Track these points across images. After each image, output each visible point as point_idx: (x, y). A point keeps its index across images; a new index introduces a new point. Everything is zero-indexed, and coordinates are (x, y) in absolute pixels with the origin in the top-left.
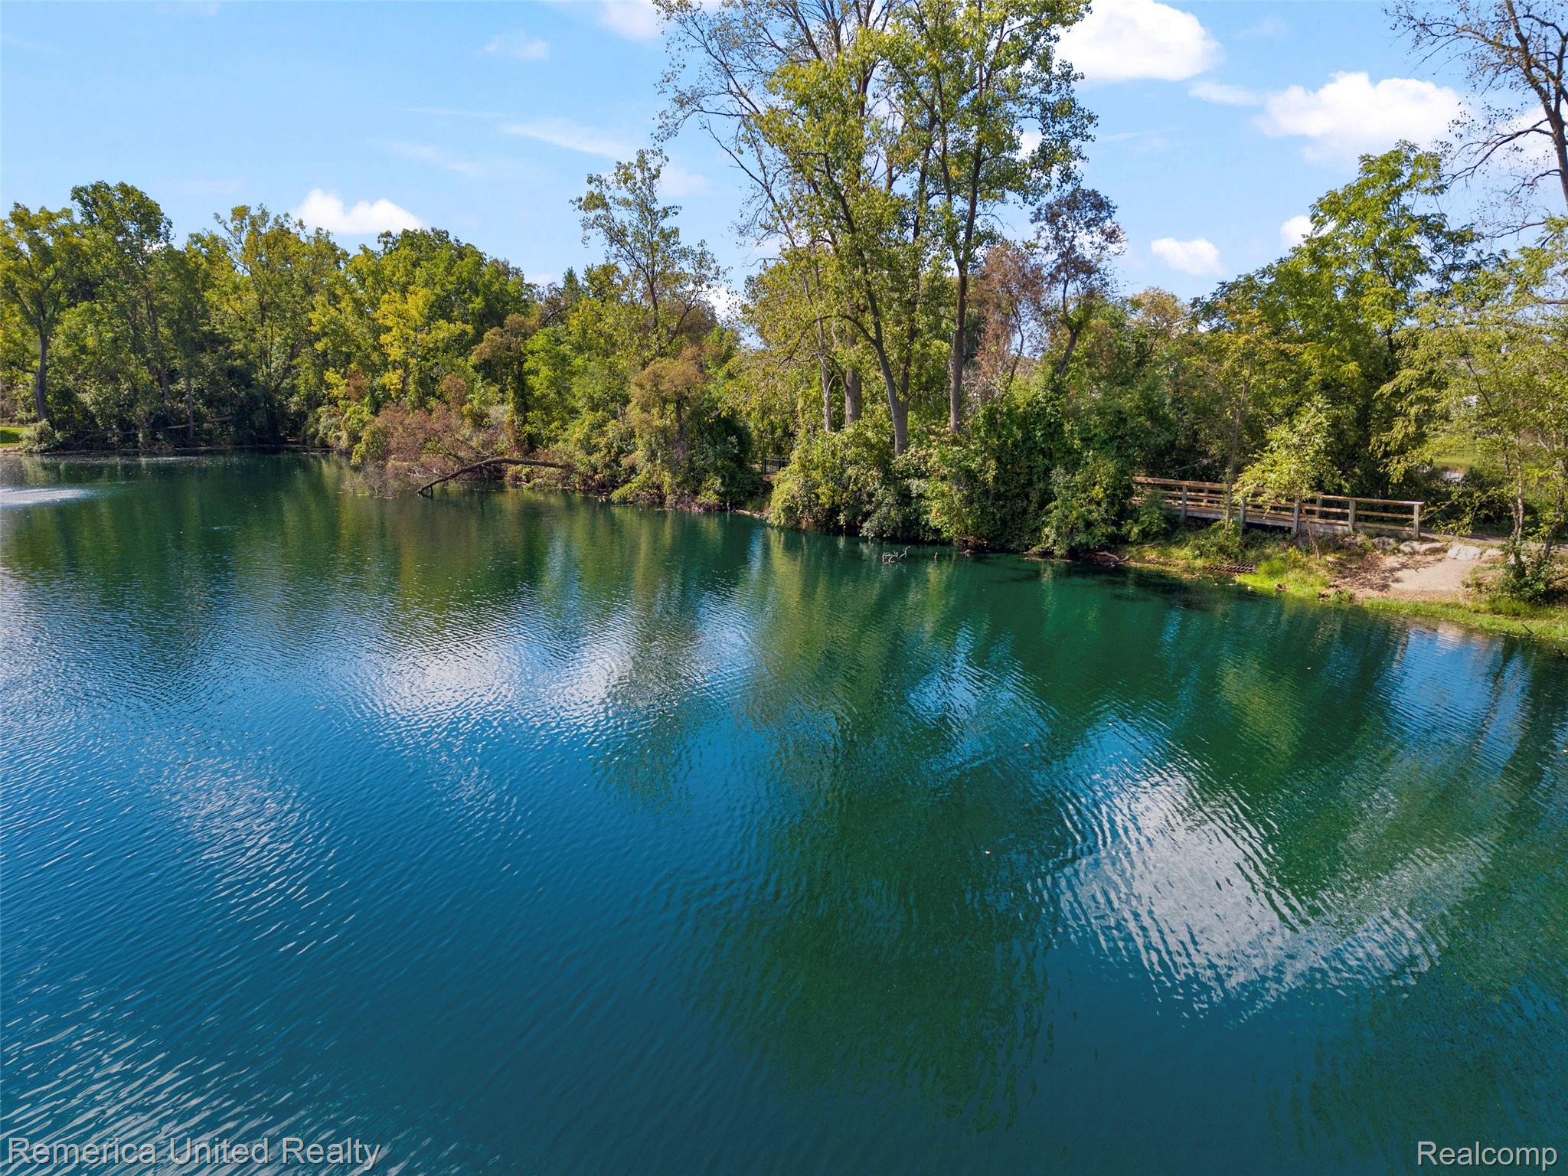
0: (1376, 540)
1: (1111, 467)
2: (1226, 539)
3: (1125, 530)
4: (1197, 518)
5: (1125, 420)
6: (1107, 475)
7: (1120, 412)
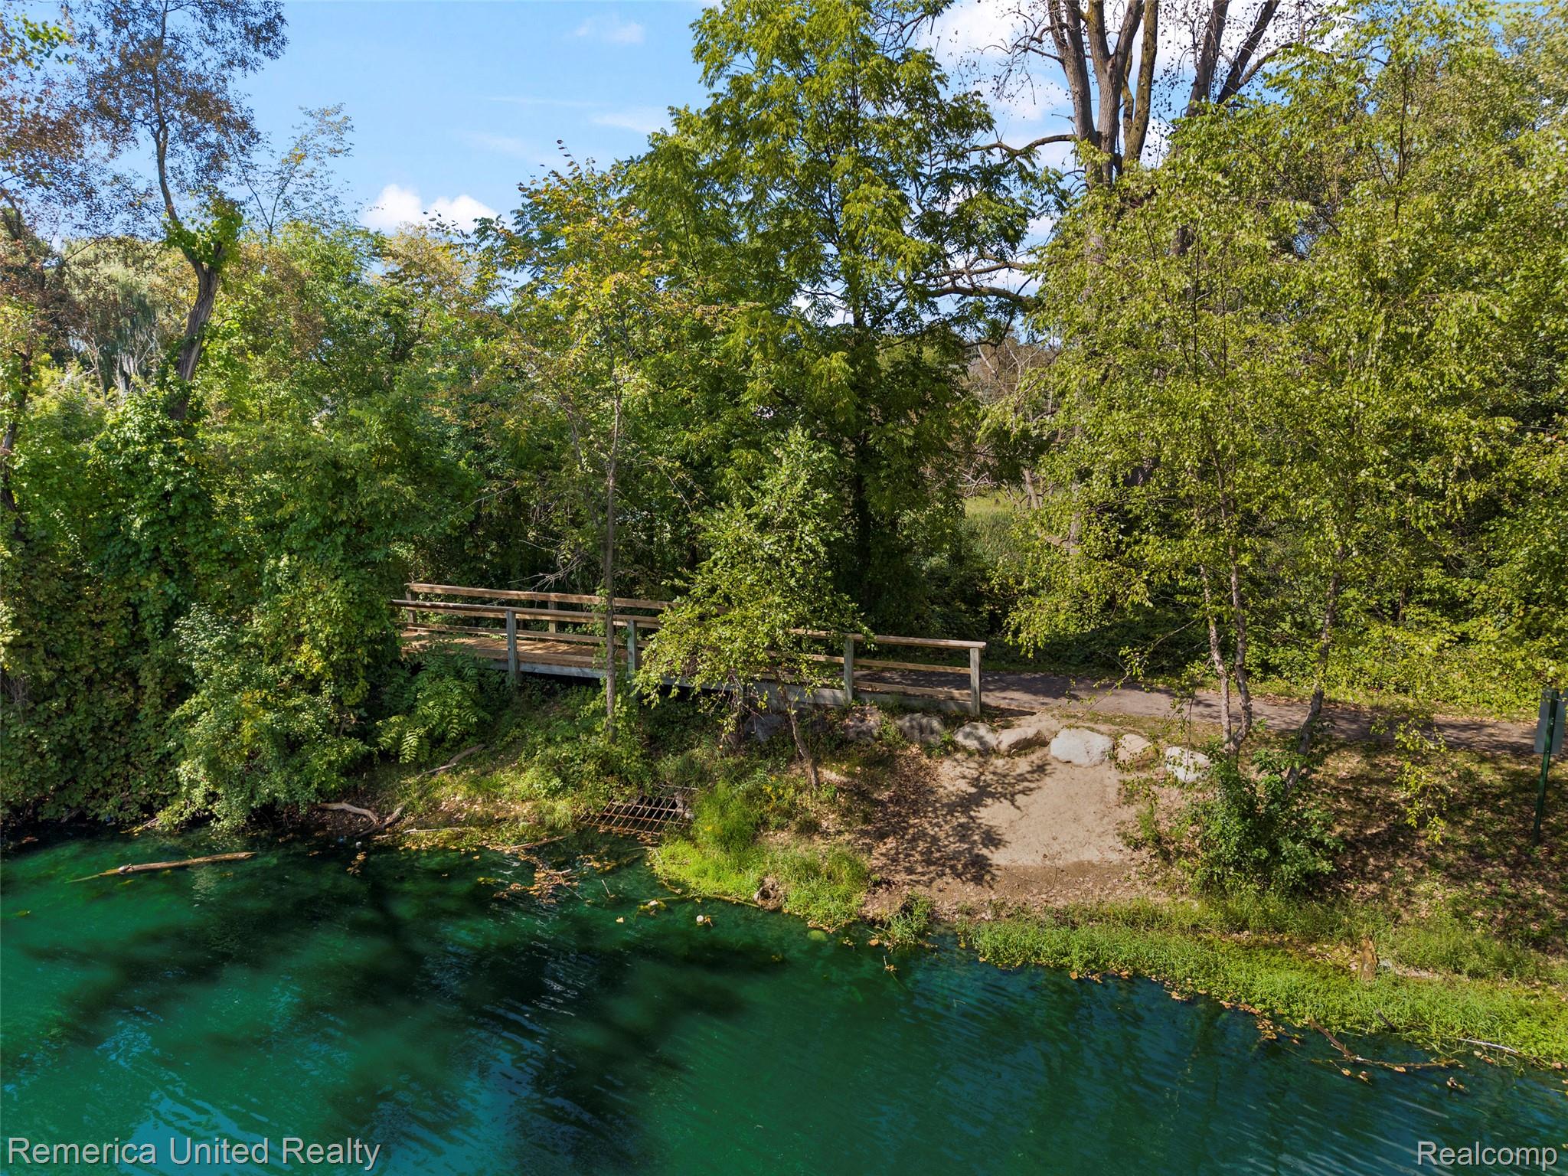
0: (905, 722)
1: (334, 597)
2: (613, 740)
3: (386, 740)
4: (542, 676)
5: (351, 485)
6: (330, 617)
7: (336, 465)
